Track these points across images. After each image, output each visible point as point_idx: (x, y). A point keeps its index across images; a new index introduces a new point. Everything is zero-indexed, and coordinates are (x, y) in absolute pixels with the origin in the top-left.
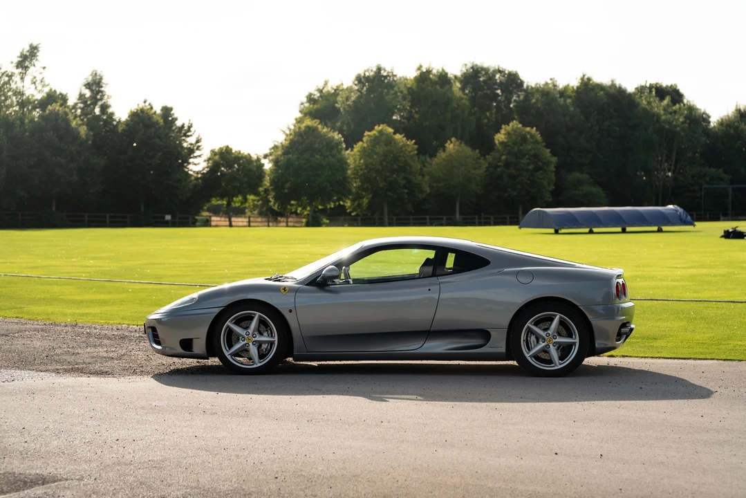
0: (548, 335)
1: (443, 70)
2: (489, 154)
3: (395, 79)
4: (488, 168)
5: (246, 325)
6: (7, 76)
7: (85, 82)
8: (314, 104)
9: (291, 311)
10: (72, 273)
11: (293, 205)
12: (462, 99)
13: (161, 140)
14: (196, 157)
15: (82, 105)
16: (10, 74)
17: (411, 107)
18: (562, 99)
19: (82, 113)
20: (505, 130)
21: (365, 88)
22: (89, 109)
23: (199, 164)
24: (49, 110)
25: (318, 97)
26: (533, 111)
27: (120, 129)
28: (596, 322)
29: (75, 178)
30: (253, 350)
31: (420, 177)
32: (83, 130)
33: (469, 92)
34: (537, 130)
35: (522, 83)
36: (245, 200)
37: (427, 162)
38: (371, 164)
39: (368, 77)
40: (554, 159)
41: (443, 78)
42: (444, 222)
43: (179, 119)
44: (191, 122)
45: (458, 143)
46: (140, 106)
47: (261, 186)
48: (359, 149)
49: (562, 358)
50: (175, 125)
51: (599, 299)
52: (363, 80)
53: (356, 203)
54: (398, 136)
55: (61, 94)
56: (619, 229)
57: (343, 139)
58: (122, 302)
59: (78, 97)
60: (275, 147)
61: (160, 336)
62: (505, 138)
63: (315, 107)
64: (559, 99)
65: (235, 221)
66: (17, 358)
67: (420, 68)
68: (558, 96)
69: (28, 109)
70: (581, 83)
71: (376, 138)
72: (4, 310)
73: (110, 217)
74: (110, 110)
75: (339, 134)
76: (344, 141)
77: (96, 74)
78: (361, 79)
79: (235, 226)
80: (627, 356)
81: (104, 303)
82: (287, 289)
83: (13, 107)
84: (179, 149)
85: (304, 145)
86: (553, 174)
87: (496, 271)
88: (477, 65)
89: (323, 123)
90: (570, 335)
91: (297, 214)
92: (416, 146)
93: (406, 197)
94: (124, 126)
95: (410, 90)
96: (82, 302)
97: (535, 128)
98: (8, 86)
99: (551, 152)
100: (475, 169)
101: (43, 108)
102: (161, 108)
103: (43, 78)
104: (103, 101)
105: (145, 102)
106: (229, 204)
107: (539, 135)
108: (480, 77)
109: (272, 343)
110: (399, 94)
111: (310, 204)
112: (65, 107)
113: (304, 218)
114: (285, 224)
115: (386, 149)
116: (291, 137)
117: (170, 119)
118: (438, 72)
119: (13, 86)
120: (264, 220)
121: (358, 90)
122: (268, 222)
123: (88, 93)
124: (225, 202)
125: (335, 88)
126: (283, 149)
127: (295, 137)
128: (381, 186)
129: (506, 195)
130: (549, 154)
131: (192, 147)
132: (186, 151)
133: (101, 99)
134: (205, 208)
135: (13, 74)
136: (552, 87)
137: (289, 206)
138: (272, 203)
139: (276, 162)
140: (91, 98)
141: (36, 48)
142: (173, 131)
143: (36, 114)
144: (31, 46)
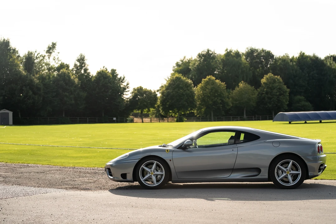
0: (287, 170)
1: (237, 50)
2: (259, 88)
3: (216, 55)
4: (258, 95)
5: (150, 167)
6: (42, 56)
7: (77, 59)
8: (179, 67)
9: (170, 160)
10: (73, 144)
12: (246, 63)
13: (111, 84)
14: (127, 91)
15: (76, 69)
16: (44, 56)
17: (223, 68)
18: (291, 63)
19: (77, 73)
20: (266, 77)
21: (202, 60)
22: (79, 71)
23: (128, 95)
24: (61, 72)
25: (181, 64)
26: (278, 68)
27: (93, 79)
28: (309, 164)
29: (73, 102)
30: (154, 178)
31: (228, 99)
32: (76, 80)
33: (249, 60)
34: (280, 77)
35: (273, 56)
36: (149, 110)
37: (230, 92)
38: (205, 93)
39: (204, 54)
40: (288, 90)
41: (237, 54)
42: (239, 119)
43: (119, 74)
44: (124, 76)
45: (244, 83)
46: (102, 69)
47: (156, 104)
48: (200, 87)
49: (293, 180)
50: (117, 77)
51: (310, 154)
52: (201, 56)
53: (199, 111)
54: (217, 81)
55: (66, 64)
56: (319, 121)
57: (192, 82)
58: (95, 157)
59: (74, 65)
60: (162, 87)
61: (112, 172)
62: (266, 81)
63: (180, 68)
64: (290, 63)
65: (144, 120)
66: (48, 183)
67: (227, 49)
68: (290, 61)
69: (52, 71)
70: (300, 55)
71: (207, 82)
72: (42, 161)
73: (89, 119)
74: (88, 71)
75: (190, 80)
77: (82, 55)
78: (200, 55)
79: (145, 122)
80: (323, 179)
81: (87, 157)
82: (169, 150)
83: (45, 70)
84: (119, 88)
85: (175, 85)
86: (288, 97)
87: (263, 141)
88: (252, 48)
89: (183, 75)
90: (297, 170)
91: (172, 116)
92: (226, 85)
93: (221, 108)
94: (94, 78)
95: (222, 59)
96: (77, 157)
97: (279, 76)
98: (43, 61)
99: (287, 87)
100: (252, 95)
101: (59, 72)
102: (111, 70)
103: (58, 57)
104: (85, 67)
105: (104, 67)
106: (142, 112)
107: (281, 79)
108: (254, 54)
109: (162, 175)
110: (217, 62)
111: (178, 112)
112: (68, 70)
113: (176, 118)
114: (167, 121)
115: (212, 86)
116: (169, 82)
117: (115, 74)
118: (235, 52)
119: (45, 61)
120: (157, 119)
121: (199, 60)
122: (160, 120)
123: (78, 64)
124: (140, 112)
125: (189, 59)
126: (165, 87)
127: (171, 82)
128: (210, 103)
129: (267, 106)
130: (286, 88)
131: (125, 87)
132: (122, 89)
133: (84, 66)
134: (131, 114)
135: (45, 56)
136: (287, 58)
137: (169, 113)
138: (161, 112)
139: (163, 93)
140: (80, 66)
141: (55, 44)
142: (117, 80)
143: (55, 74)
144: (53, 43)
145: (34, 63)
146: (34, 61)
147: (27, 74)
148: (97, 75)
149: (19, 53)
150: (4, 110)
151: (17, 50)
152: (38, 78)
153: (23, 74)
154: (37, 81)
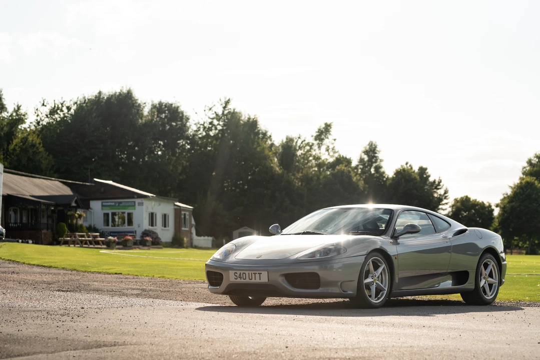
6: (309, 145)
7: (364, 149)
8: (534, 167)
11: (515, 240)
13: (418, 191)
14: (444, 204)
15: (361, 167)
16: (311, 144)
19: (363, 172)
22: (367, 169)
23: (446, 209)
24: (337, 169)
25: (537, 162)
27: (388, 183)
43: (431, 175)
44: (441, 179)
46: (403, 167)
47: (491, 226)
50: (429, 180)
55: (346, 158)
59: (359, 160)
60: (505, 198)
63: (535, 169)
74: (382, 170)
77: (372, 144)
83: (312, 168)
84: (431, 198)
85: (524, 196)
91: (520, 248)
94: (390, 181)
98: (310, 153)
101: (333, 169)
102: (418, 168)
103: (334, 147)
104: (378, 163)
111: (529, 239)
112: (349, 167)
113: (524, 250)
116: (515, 190)
119: (314, 153)
123: (366, 158)
126: (509, 198)
127: (517, 189)
131: (441, 197)
132: (436, 199)
133: (376, 162)
135: (313, 144)
137: (513, 241)
139: (503, 209)
140: (368, 161)
141: (329, 126)
142: (427, 185)
143: (328, 173)
144: (326, 124)
145: (297, 155)
146: (295, 153)
147: (283, 172)
148: (394, 176)
149: (273, 140)
150: (246, 229)
151: (269, 134)
152: (299, 179)
153: (276, 173)
154: (298, 183)
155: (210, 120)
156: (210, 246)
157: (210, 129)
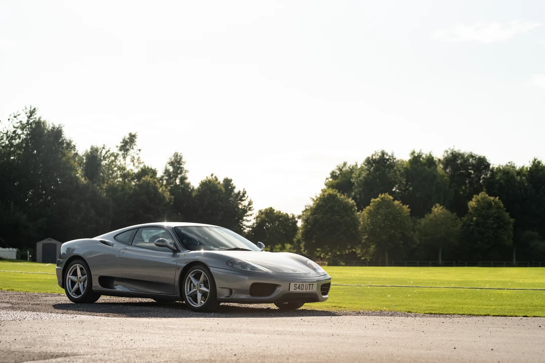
1: (430, 155)
2: (463, 216)
3: (395, 161)
4: (463, 226)
6: (114, 156)
7: (169, 161)
8: (335, 179)
11: (318, 251)
12: (444, 176)
13: (223, 203)
14: (248, 215)
15: (167, 178)
16: (115, 155)
17: (407, 182)
18: (519, 177)
19: (168, 183)
20: (476, 198)
21: (372, 168)
22: (172, 180)
23: (250, 221)
24: (143, 180)
25: (339, 174)
26: (497, 186)
27: (194, 194)
31: (412, 232)
32: (167, 195)
33: (449, 171)
34: (499, 199)
35: (489, 165)
36: (283, 247)
37: (418, 222)
38: (376, 222)
39: (375, 159)
40: (512, 220)
41: (430, 161)
42: (430, 265)
43: (236, 187)
44: (245, 190)
45: (441, 208)
46: (209, 178)
47: (295, 238)
48: (367, 211)
50: (233, 192)
52: (371, 162)
53: (364, 251)
54: (396, 202)
55: (151, 169)
57: (355, 204)
59: (164, 171)
60: (307, 210)
62: (476, 204)
63: (336, 181)
64: (516, 177)
67: (413, 153)
68: (516, 174)
70: (533, 166)
71: (379, 203)
74: (187, 181)
75: (352, 200)
76: (357, 205)
77: (177, 155)
78: (369, 161)
83: (118, 178)
84: (236, 209)
85: (327, 208)
86: (512, 231)
88: (455, 152)
89: (341, 192)
91: (321, 258)
92: (409, 210)
93: (401, 246)
94: (196, 193)
95: (406, 168)
97: (498, 197)
98: (114, 163)
99: (509, 215)
100: (454, 227)
101: (139, 181)
102: (223, 180)
103: (139, 158)
104: (183, 174)
106: (272, 249)
107: (501, 203)
108: (458, 161)
110: (397, 172)
111: (331, 252)
112: (154, 178)
113: (326, 261)
115: (387, 211)
116: (317, 202)
117: (230, 187)
118: (426, 156)
119: (118, 163)
121: (367, 170)
123: (171, 169)
124: (269, 249)
125: (351, 168)
126: (311, 210)
127: (320, 201)
128: (383, 238)
129: (476, 246)
130: (509, 217)
131: (245, 208)
132: (241, 210)
133: (181, 173)
135: (118, 154)
136: (512, 168)
137: (315, 253)
138: (303, 250)
139: (306, 221)
140: (173, 172)
141: (134, 136)
142: (232, 197)
143: (133, 183)
144: (130, 134)
145: (100, 165)
146: (101, 163)
147: (88, 182)
148: (200, 187)
149: (76, 150)
150: (49, 240)
151: (73, 144)
152: (106, 189)
153: (82, 183)
154: (103, 194)
155: (14, 129)
156: (14, 257)
157: (13, 138)
